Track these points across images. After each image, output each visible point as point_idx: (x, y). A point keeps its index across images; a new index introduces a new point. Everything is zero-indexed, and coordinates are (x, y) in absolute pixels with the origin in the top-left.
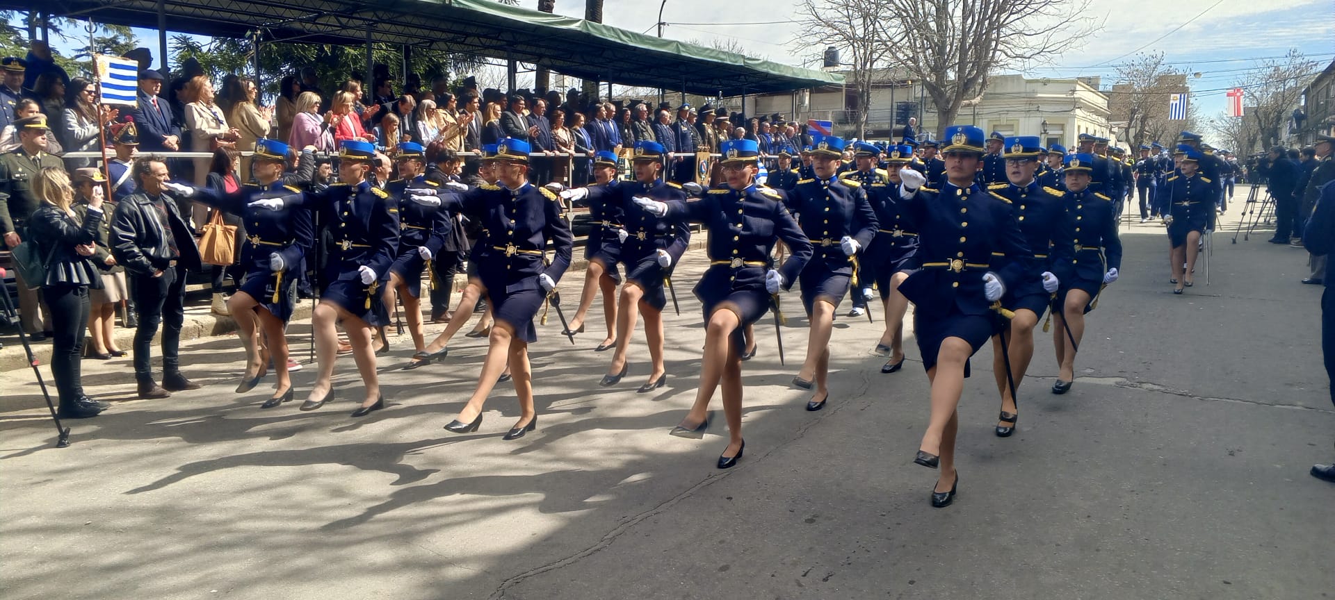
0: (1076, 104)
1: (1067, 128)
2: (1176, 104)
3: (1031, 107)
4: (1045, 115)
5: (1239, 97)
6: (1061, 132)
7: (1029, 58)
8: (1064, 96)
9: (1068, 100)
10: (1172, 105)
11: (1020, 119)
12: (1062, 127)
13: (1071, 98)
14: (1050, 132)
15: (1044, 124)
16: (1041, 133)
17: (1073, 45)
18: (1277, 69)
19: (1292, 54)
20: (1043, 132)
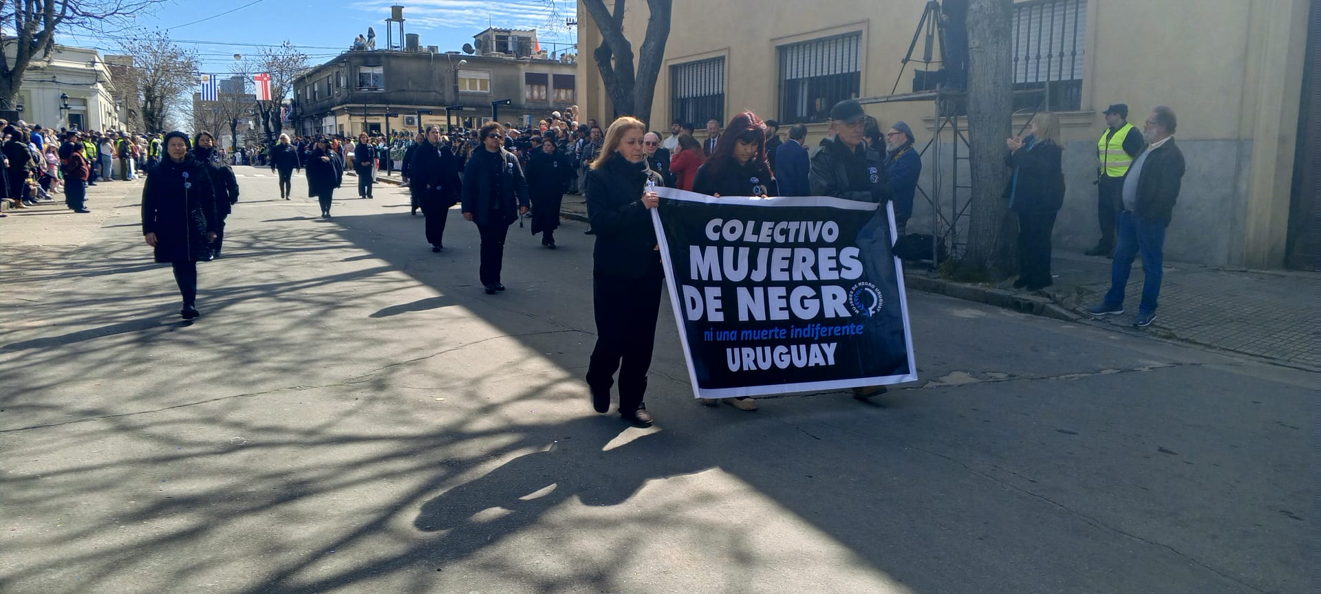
0: (96, 76)
1: (91, 103)
2: (207, 85)
3: (44, 76)
4: (62, 87)
5: (266, 82)
6: (84, 108)
7: (102, 18)
8: (83, 66)
9: (90, 72)
10: (203, 85)
11: (32, 89)
12: (85, 102)
13: (92, 70)
14: (73, 108)
15: (64, 97)
16: (61, 108)
17: (146, 9)
18: (275, 58)
19: (286, 46)
20: (63, 106)
